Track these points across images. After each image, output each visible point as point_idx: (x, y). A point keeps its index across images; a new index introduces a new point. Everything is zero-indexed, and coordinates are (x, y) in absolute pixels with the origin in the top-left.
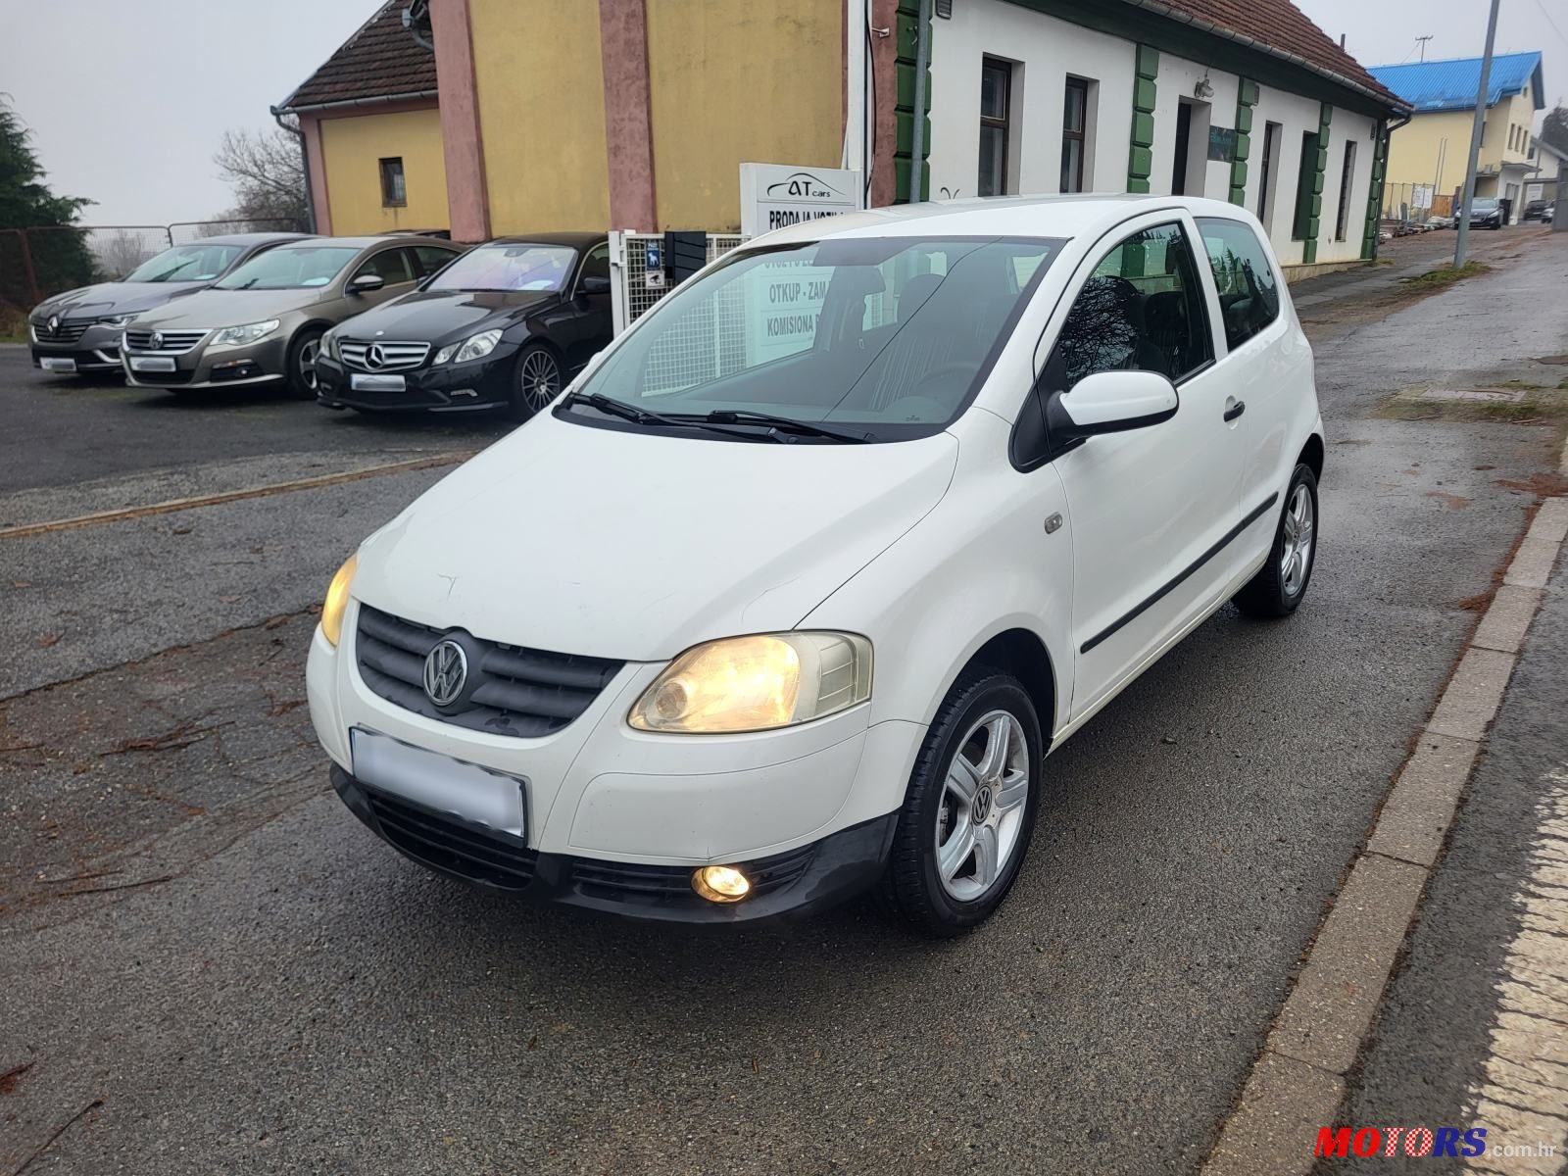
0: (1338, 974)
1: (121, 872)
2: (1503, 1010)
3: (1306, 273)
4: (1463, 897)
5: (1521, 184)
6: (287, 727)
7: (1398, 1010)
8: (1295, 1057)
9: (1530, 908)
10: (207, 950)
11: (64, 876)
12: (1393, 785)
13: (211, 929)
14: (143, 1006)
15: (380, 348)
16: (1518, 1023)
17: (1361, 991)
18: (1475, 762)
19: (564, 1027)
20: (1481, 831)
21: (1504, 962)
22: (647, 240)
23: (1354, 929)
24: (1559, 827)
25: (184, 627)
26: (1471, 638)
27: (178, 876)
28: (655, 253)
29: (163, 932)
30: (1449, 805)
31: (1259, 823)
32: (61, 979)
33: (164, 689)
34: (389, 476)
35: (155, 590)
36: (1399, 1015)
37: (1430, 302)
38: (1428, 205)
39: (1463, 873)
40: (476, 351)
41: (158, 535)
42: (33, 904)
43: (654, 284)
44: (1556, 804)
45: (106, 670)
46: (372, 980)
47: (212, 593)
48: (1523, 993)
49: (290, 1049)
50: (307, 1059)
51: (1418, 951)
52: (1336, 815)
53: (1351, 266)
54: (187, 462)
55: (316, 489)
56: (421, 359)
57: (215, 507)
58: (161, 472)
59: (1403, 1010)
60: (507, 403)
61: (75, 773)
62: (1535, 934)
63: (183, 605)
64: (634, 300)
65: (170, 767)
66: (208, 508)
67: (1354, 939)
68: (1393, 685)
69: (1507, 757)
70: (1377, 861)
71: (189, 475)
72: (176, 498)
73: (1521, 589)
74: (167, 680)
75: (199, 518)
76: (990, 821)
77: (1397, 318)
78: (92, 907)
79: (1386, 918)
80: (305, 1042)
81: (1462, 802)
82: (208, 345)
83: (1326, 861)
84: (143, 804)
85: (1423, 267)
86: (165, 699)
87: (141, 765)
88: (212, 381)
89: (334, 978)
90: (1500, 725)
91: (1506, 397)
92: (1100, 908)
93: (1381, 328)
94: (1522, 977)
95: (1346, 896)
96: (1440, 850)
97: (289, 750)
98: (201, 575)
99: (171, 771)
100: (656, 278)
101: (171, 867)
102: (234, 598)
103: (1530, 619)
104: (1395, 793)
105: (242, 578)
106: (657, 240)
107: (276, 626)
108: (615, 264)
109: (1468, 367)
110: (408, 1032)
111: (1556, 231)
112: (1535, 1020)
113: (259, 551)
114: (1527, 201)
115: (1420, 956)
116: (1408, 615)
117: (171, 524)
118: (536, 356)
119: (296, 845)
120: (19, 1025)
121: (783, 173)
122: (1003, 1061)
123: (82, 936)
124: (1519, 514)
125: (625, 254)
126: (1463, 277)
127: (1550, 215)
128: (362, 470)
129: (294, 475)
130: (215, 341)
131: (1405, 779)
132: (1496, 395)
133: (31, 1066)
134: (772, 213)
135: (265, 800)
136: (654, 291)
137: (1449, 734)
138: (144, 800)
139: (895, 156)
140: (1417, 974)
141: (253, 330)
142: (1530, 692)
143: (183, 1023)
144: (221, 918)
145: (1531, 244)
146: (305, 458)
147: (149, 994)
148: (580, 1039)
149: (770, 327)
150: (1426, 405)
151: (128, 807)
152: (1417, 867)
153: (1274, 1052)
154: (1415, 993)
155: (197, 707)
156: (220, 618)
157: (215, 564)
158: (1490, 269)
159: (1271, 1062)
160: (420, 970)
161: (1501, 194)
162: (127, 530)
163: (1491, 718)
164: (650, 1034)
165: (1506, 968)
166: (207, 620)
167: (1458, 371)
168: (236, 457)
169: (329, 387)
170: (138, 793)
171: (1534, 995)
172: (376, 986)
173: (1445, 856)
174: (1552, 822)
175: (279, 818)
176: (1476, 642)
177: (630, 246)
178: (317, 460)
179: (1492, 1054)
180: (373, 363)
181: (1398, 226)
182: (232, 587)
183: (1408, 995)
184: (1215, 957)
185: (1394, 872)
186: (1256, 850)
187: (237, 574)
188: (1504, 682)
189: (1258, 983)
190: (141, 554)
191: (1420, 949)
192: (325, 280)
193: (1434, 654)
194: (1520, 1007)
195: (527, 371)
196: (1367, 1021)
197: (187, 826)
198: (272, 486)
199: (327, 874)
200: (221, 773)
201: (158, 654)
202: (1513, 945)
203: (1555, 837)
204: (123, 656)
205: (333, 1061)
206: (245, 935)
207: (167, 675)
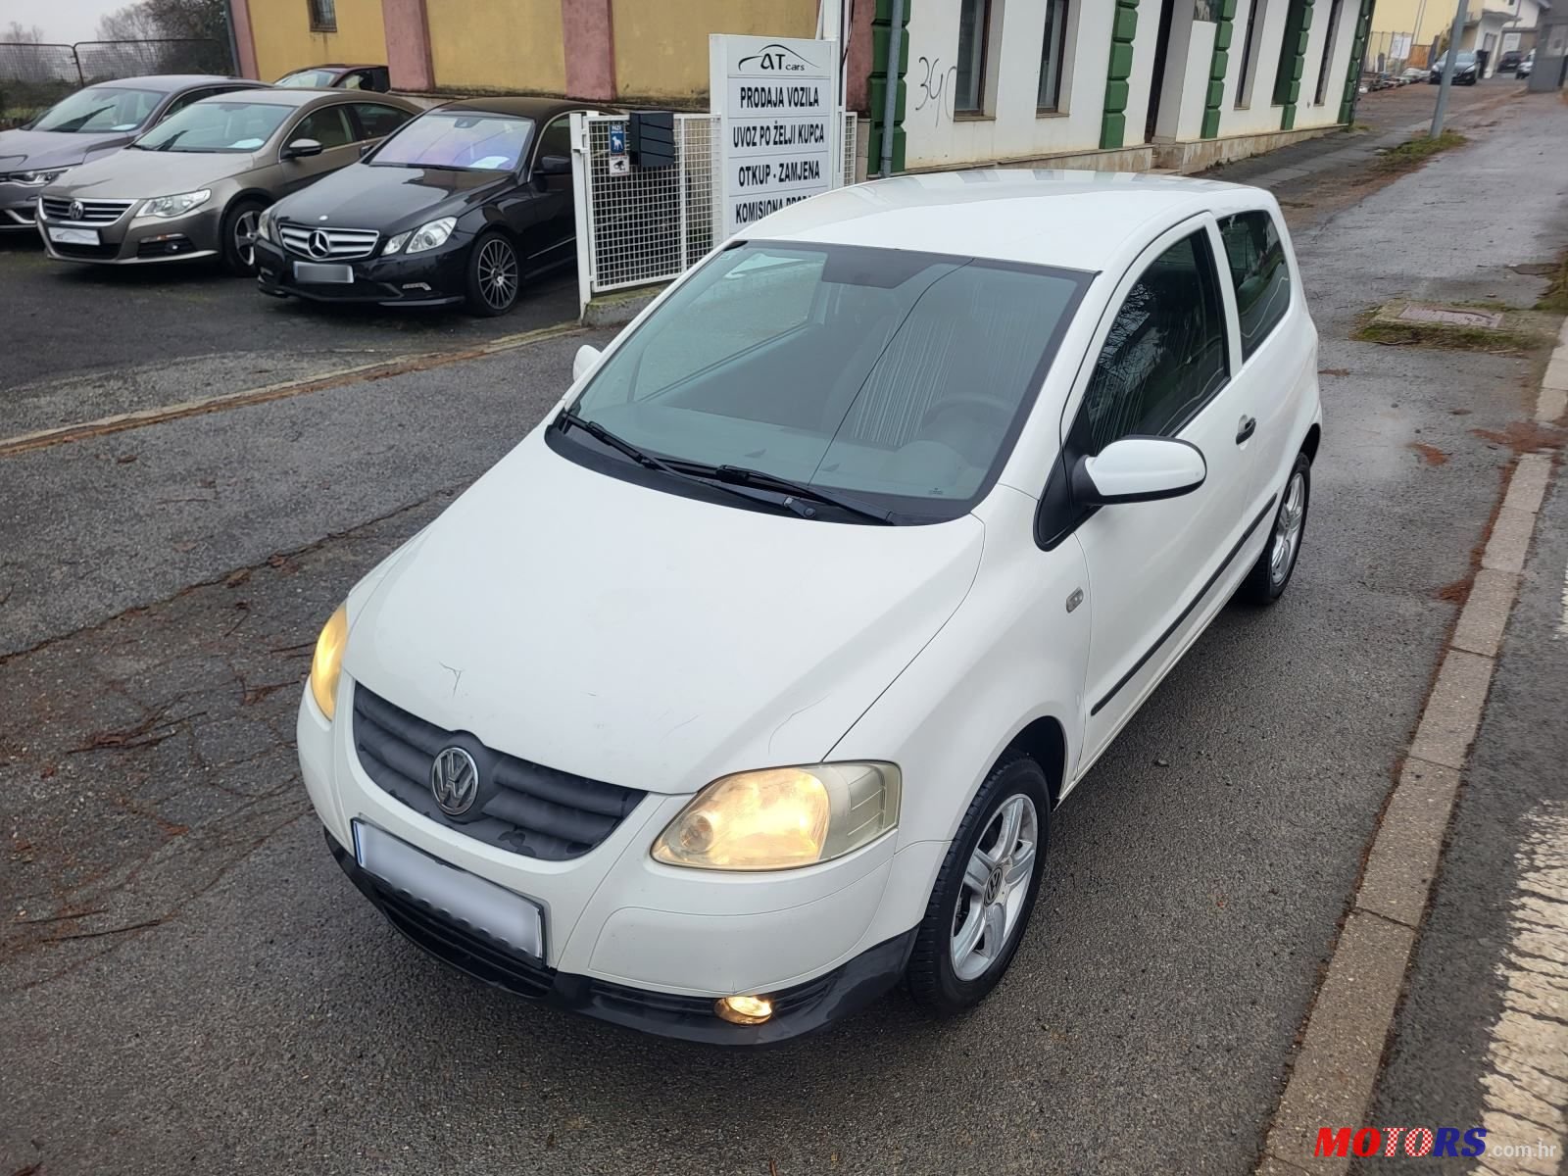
0: (1331, 1061)
1: (105, 911)
2: (1488, 1109)
3: (1284, 140)
4: (1449, 968)
5: (1499, 33)
6: (263, 720)
7: (1388, 1105)
8: (1294, 1162)
9: (1512, 983)
10: (206, 1019)
11: (45, 914)
12: (1379, 823)
13: (208, 991)
14: (146, 1090)
15: (324, 234)
16: (1502, 1125)
17: (1353, 1082)
18: (1456, 796)
19: (581, 1122)
20: (1464, 885)
21: (1488, 1050)
22: (611, 122)
23: (1346, 1006)
24: (1538, 882)
25: (140, 584)
26: (1451, 637)
27: (167, 919)
28: (619, 137)
29: (159, 993)
30: (1432, 850)
31: (1251, 868)
32: (57, 1053)
33: (126, 666)
34: (342, 388)
35: (103, 536)
36: (1391, 1113)
37: (1406, 181)
38: (1405, 55)
39: (1449, 937)
40: (429, 241)
41: (101, 464)
42: (16, 952)
43: (618, 171)
44: (1535, 853)
45: (62, 638)
46: (381, 1059)
47: (166, 539)
48: (1506, 1088)
49: (305, 1146)
50: (323, 1159)
51: (1407, 1034)
52: (1325, 860)
53: (1328, 132)
54: (121, 362)
55: (267, 404)
56: (370, 249)
57: (159, 426)
58: (95, 376)
59: (1393, 1106)
60: (462, 297)
61: (43, 777)
62: (1517, 1015)
63: (136, 555)
64: (597, 188)
65: (142, 771)
66: (151, 428)
67: (1345, 1017)
68: (1376, 695)
69: (1488, 790)
70: (1366, 919)
71: (125, 382)
72: (116, 413)
73: (1499, 573)
74: (127, 654)
75: (143, 442)
76: (999, 899)
77: (1372, 202)
78: (81, 958)
79: (1376, 992)
80: (319, 1138)
81: (1446, 846)
82: (134, 217)
83: (1316, 918)
84: (119, 819)
85: (1399, 135)
86: (129, 680)
87: (110, 767)
88: (140, 255)
89: (341, 1055)
90: (1483, 750)
91: (1483, 322)
92: (1102, 975)
93: (1359, 215)
94: (1505, 1069)
95: (1337, 964)
96: (1426, 907)
97: (267, 752)
98: (151, 516)
99: (146, 775)
100: (620, 164)
101: (158, 907)
102: (191, 546)
103: (1507, 613)
104: (1382, 834)
105: (196, 519)
106: (622, 122)
107: (237, 583)
108: (578, 151)
109: (1444, 275)
110: (424, 1125)
111: (1531, 91)
112: (1519, 1122)
113: (211, 485)
114: (1503, 52)
115: (1408, 1040)
116: (1389, 605)
117: (113, 450)
118: (492, 245)
119: (287, 881)
120: (20, 1114)
121: (756, 45)
122: (1015, 1165)
123: (73, 997)
124: (1495, 474)
125: (588, 138)
126: (1438, 151)
127: (1525, 70)
128: (313, 379)
129: (240, 383)
130: (141, 213)
131: (1390, 819)
132: (1474, 317)
133: (38, 1166)
134: (743, 89)
135: (248, 819)
136: (619, 179)
137: (1431, 759)
138: (119, 814)
139: (874, 24)
140: (1406, 1062)
141: (182, 201)
142: (1508, 708)
143: (191, 1113)
144: (217, 976)
145: (1506, 108)
146: (250, 360)
147: (153, 1075)
148: (598, 1136)
149: (738, 214)
150: (1404, 328)
151: (103, 823)
152: (1404, 928)
153: (1274, 1157)
154: (1405, 1087)
155: (164, 692)
156: (177, 572)
157: (166, 502)
158: (1466, 140)
159: (1271, 1170)
160: (429, 1047)
161: (1478, 45)
162: (68, 457)
163: (1470, 741)
164: (667, 1130)
165: (1491, 1057)
166: (165, 573)
167: (1435, 279)
168: (175, 356)
169: (270, 273)
170: (113, 804)
171: (1517, 1090)
172: (385, 1068)
173: (1430, 915)
174: (1530, 875)
175: (265, 845)
176: (1457, 642)
177: (593, 129)
178: (266, 363)
179: (1480, 1163)
180: (317, 251)
181: (1375, 80)
182: (186, 532)
183: (1398, 1088)
184: (1214, 1037)
185: (1381, 933)
186: (1250, 903)
187: (190, 514)
188: (1483, 694)
189: (1256, 1069)
190: (85, 488)
191: (1409, 1031)
192: (256, 142)
193: (1416, 657)
194: (1503, 1105)
195: (484, 263)
196: (1359, 1118)
197: (168, 850)
198: (218, 398)
199: (323, 921)
200: (198, 780)
201: (115, 617)
202: (1496, 1029)
203: (1534, 894)
204: (78, 620)
205: (350, 1162)
206: (245, 999)
207: (128, 647)
